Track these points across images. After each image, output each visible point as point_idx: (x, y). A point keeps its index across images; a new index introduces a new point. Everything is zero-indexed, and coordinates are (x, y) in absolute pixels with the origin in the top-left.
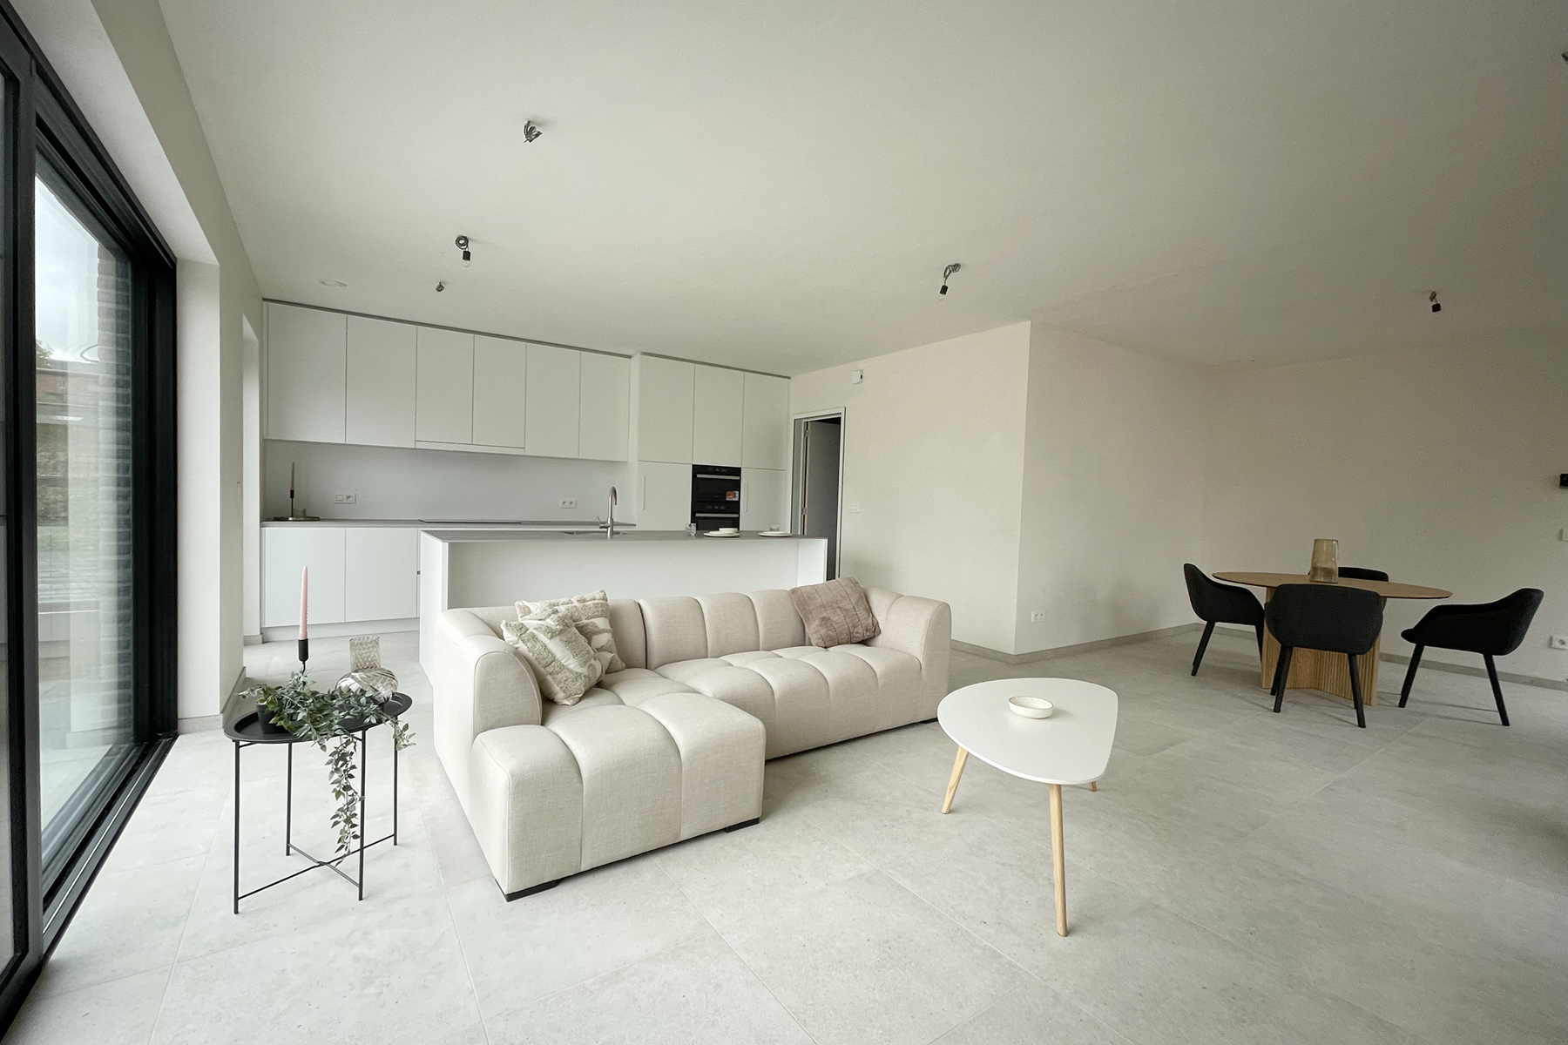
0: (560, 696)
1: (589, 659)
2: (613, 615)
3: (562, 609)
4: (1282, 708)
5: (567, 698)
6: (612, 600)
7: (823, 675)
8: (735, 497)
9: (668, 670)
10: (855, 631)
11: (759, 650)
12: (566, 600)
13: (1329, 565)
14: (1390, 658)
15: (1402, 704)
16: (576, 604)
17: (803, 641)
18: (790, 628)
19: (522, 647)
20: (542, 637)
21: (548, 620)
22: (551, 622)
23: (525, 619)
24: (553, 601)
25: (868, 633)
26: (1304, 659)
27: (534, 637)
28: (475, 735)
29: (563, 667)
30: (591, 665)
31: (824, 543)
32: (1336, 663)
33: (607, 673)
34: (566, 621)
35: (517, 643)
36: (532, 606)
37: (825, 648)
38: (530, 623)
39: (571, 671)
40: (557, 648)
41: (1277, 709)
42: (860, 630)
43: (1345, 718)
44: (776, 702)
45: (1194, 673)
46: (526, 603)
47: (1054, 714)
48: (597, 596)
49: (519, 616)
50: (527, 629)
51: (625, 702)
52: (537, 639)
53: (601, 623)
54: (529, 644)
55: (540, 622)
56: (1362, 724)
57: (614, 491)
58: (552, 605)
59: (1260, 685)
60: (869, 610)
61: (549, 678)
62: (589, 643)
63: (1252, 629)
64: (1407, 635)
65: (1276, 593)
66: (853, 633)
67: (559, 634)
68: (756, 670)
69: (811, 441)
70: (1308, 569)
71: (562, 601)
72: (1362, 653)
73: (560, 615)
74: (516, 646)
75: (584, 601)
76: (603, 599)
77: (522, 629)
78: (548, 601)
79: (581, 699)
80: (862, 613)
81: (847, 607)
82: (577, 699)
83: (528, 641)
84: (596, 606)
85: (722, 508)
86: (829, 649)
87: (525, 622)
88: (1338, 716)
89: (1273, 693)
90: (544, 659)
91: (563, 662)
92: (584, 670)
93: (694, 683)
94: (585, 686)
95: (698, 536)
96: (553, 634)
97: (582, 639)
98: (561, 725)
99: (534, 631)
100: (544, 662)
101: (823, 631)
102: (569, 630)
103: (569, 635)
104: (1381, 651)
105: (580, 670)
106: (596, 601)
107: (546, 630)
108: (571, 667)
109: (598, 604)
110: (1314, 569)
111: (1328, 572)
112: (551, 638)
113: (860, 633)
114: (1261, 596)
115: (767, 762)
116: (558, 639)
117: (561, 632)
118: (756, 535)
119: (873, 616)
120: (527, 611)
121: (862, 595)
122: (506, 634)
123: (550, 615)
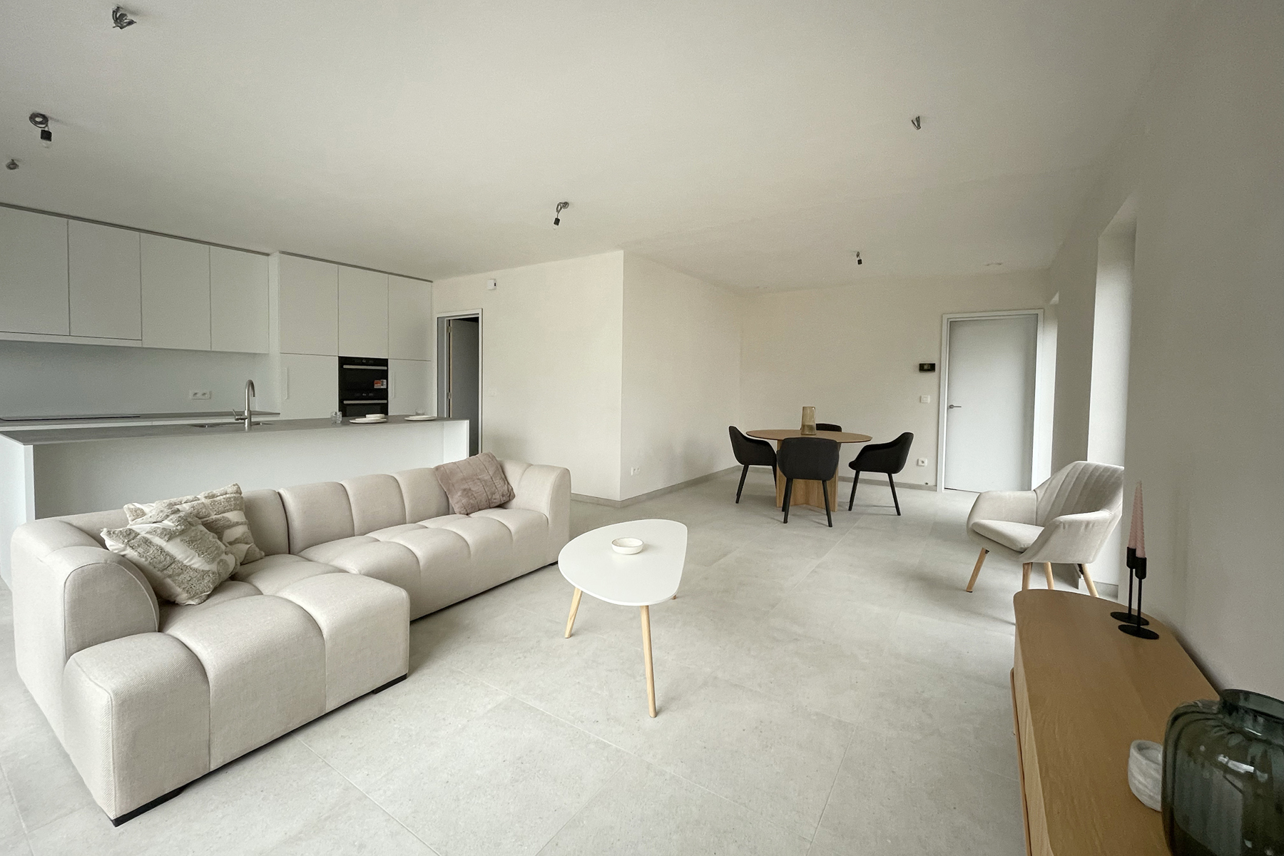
0: (182, 597)
1: (219, 555)
2: (249, 508)
3: (186, 507)
4: (788, 520)
5: (191, 598)
6: (246, 492)
7: (464, 539)
8: (382, 385)
9: (313, 553)
10: (494, 497)
11: (406, 523)
12: (190, 497)
13: (811, 424)
14: (844, 479)
15: (850, 509)
16: (203, 500)
17: (447, 511)
18: (435, 502)
19: (131, 553)
20: (158, 541)
21: (166, 522)
22: (169, 523)
23: (135, 524)
24: (173, 500)
25: (504, 498)
26: (799, 484)
27: (147, 542)
28: (68, 655)
29: (184, 568)
30: (221, 560)
31: (465, 425)
32: (816, 485)
33: (241, 564)
34: (189, 520)
35: (124, 550)
36: (146, 508)
37: (467, 515)
38: (141, 527)
39: (196, 570)
40: (176, 550)
41: (785, 521)
42: (498, 497)
43: (820, 521)
44: (421, 568)
45: (737, 502)
46: (138, 505)
47: (645, 549)
48: (229, 490)
49: (130, 519)
50: (137, 534)
51: (263, 592)
52: (151, 543)
53: (234, 516)
54: (141, 550)
55: (155, 525)
56: (830, 525)
57: (251, 384)
58: (171, 505)
59: (776, 505)
60: (505, 479)
61: (169, 581)
62: (220, 539)
63: (771, 467)
64: (852, 465)
65: (783, 444)
66: (491, 498)
67: (180, 535)
68: (402, 542)
69: (453, 336)
70: (799, 428)
71: (185, 499)
72: (829, 480)
73: (182, 514)
74: (123, 553)
75: (213, 496)
76: (237, 492)
77: (130, 535)
78: (167, 501)
79: (209, 596)
80: (498, 482)
81: (486, 478)
82: (204, 598)
83: (139, 546)
84: (228, 500)
85: (371, 394)
86: (471, 515)
87: (134, 527)
88: (817, 521)
89: (783, 511)
90: (160, 562)
91: (185, 562)
92: (214, 567)
93: (340, 563)
94: (213, 583)
95: (344, 423)
96: (170, 535)
97: (211, 537)
98: (181, 629)
99: (148, 536)
100: (161, 566)
101: (464, 501)
102: (193, 528)
103: (193, 534)
104: (839, 475)
105: (207, 567)
106: (228, 496)
107: (162, 533)
108: (195, 566)
109: (230, 498)
110: (803, 426)
111: (811, 428)
112: (169, 539)
113: (498, 498)
114: (775, 445)
115: (412, 622)
116: (178, 540)
117: (182, 532)
118: (403, 420)
119: (508, 483)
120: (139, 514)
121: (499, 466)
122: (108, 543)
123: (168, 516)
